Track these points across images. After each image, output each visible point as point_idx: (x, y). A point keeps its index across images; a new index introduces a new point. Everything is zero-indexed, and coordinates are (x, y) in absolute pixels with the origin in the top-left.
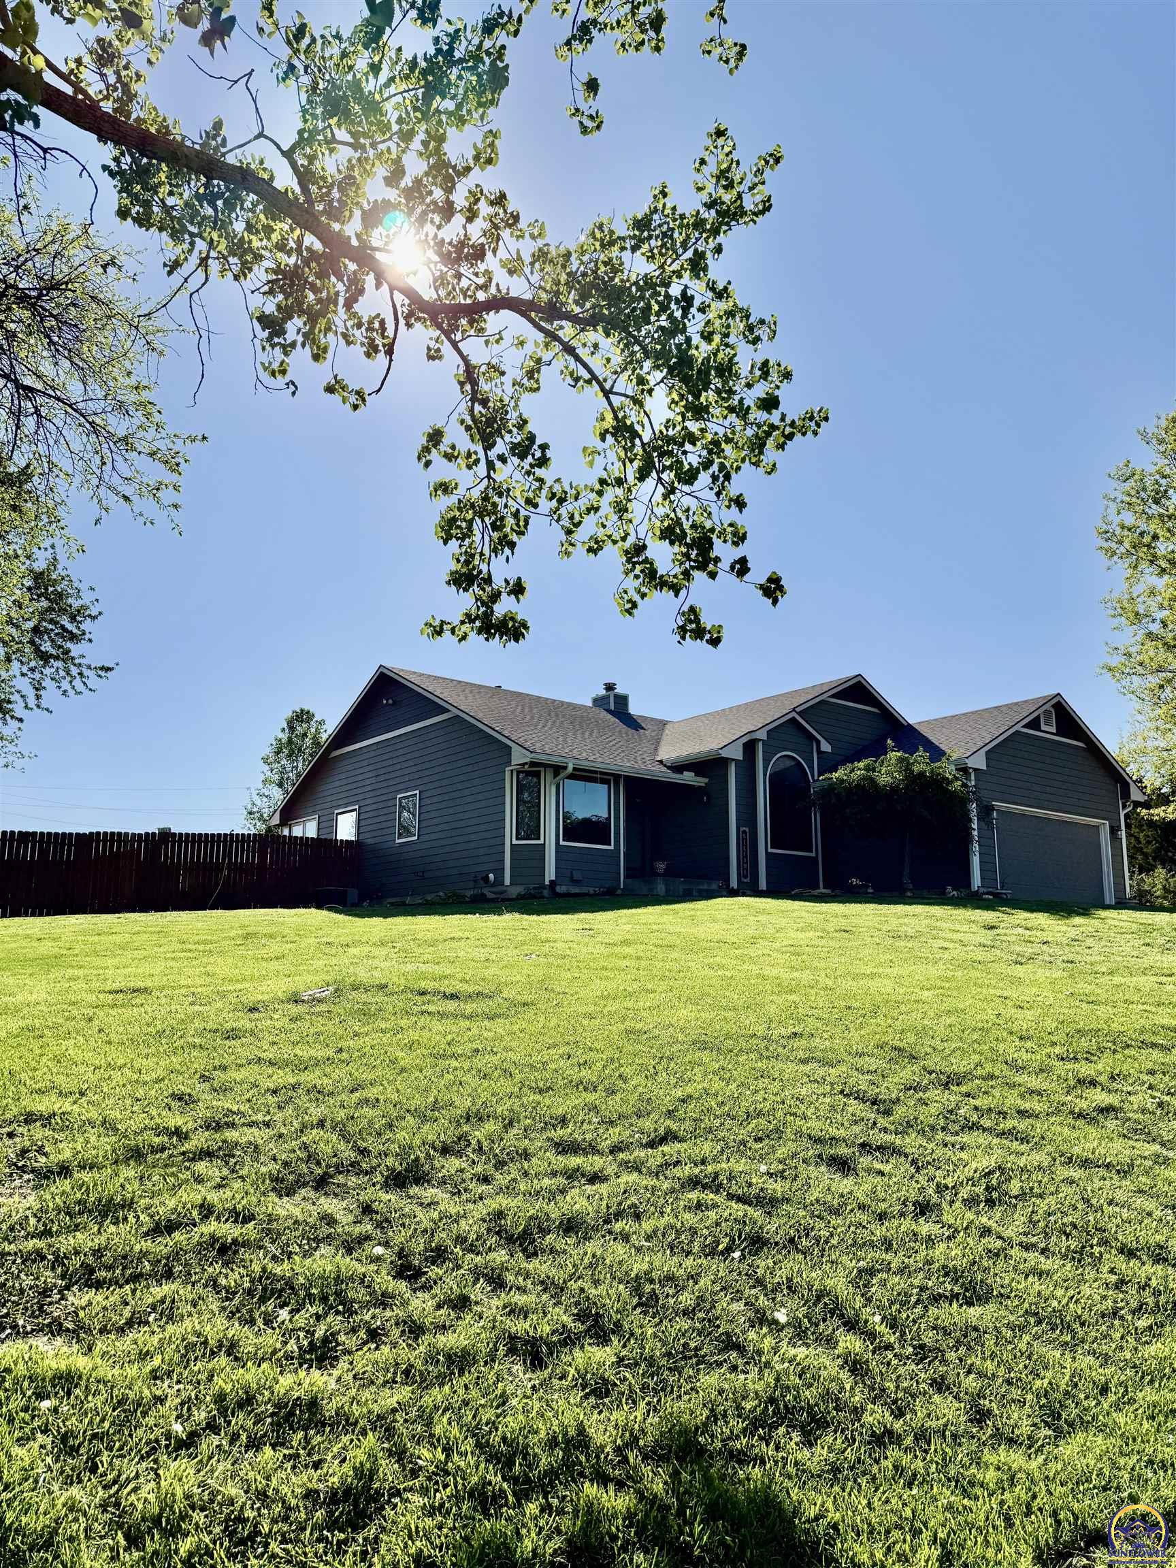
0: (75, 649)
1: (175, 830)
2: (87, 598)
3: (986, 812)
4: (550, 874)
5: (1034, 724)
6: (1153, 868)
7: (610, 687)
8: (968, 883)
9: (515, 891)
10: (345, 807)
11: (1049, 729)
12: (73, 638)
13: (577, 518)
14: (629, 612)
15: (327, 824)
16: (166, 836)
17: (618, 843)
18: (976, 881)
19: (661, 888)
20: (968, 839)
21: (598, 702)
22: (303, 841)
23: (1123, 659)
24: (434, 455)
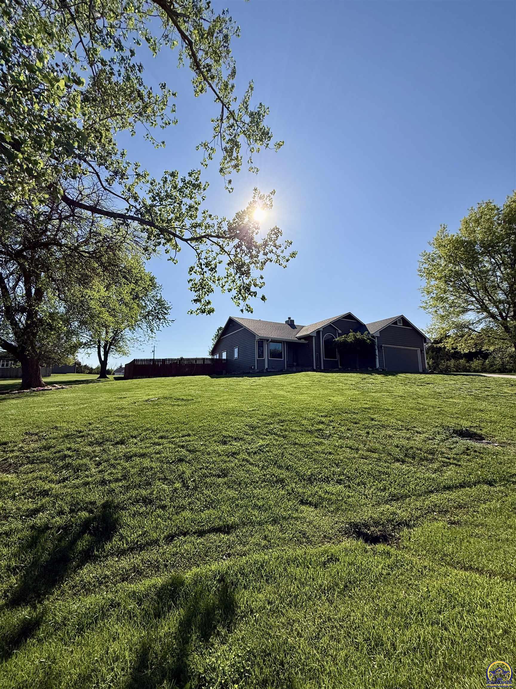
0: (166, 316)
1: (184, 357)
2: (169, 304)
3: (380, 347)
4: (266, 367)
5: (395, 323)
6: (451, 359)
7: (289, 318)
8: (375, 366)
9: (258, 371)
10: (224, 350)
11: (400, 325)
12: (166, 314)
13: (224, 284)
14: (238, 305)
15: (221, 355)
16: (182, 359)
17: (285, 357)
18: (378, 366)
19: (294, 369)
20: (375, 355)
21: (286, 322)
22: (216, 359)
23: (425, 304)
24: (192, 272)
